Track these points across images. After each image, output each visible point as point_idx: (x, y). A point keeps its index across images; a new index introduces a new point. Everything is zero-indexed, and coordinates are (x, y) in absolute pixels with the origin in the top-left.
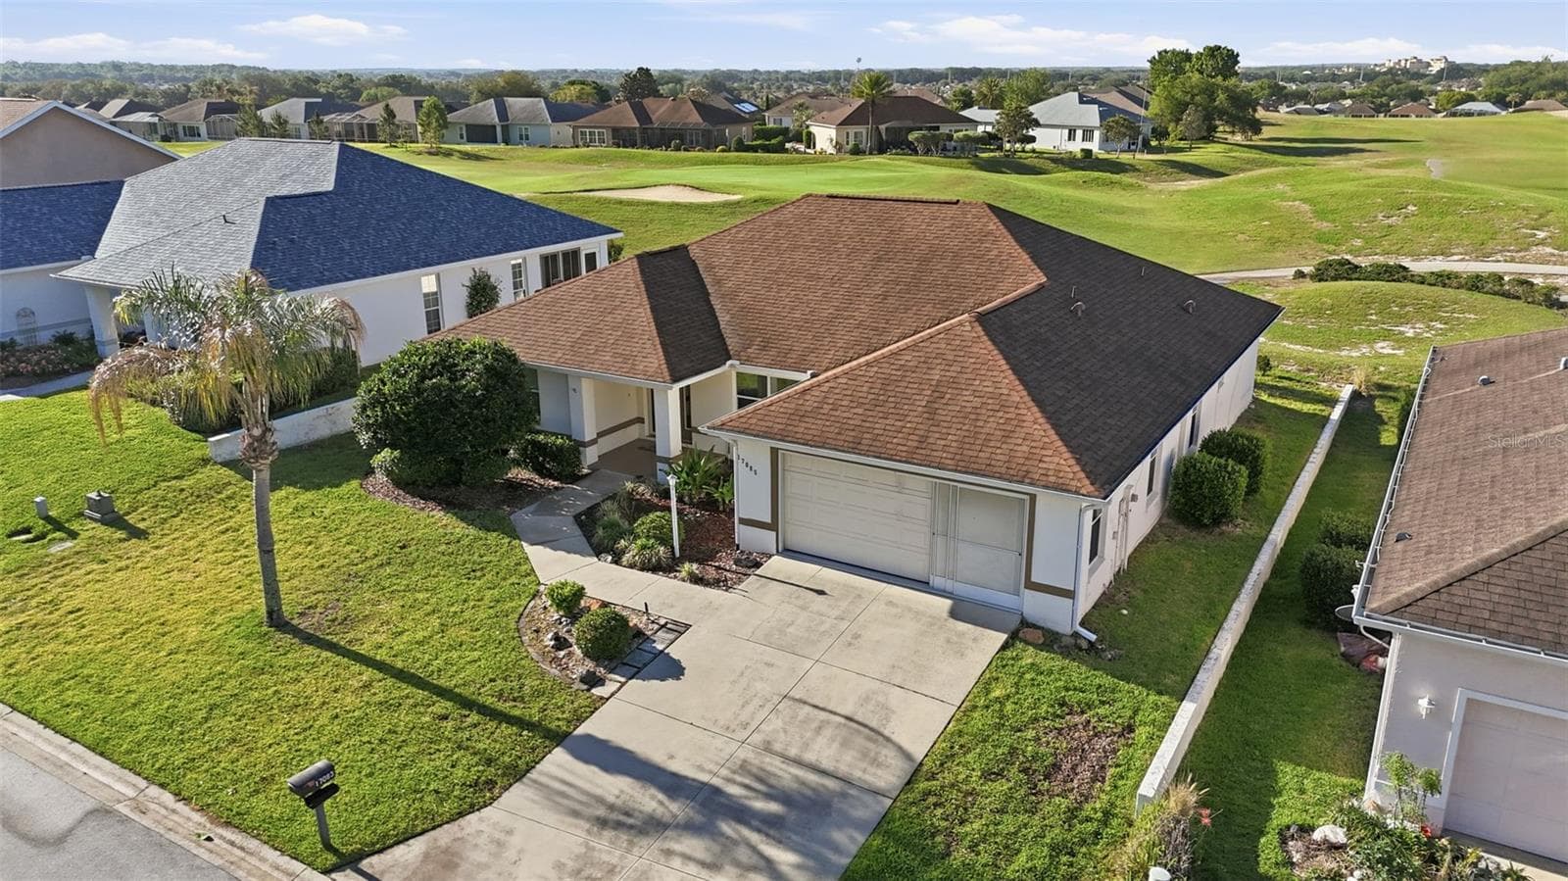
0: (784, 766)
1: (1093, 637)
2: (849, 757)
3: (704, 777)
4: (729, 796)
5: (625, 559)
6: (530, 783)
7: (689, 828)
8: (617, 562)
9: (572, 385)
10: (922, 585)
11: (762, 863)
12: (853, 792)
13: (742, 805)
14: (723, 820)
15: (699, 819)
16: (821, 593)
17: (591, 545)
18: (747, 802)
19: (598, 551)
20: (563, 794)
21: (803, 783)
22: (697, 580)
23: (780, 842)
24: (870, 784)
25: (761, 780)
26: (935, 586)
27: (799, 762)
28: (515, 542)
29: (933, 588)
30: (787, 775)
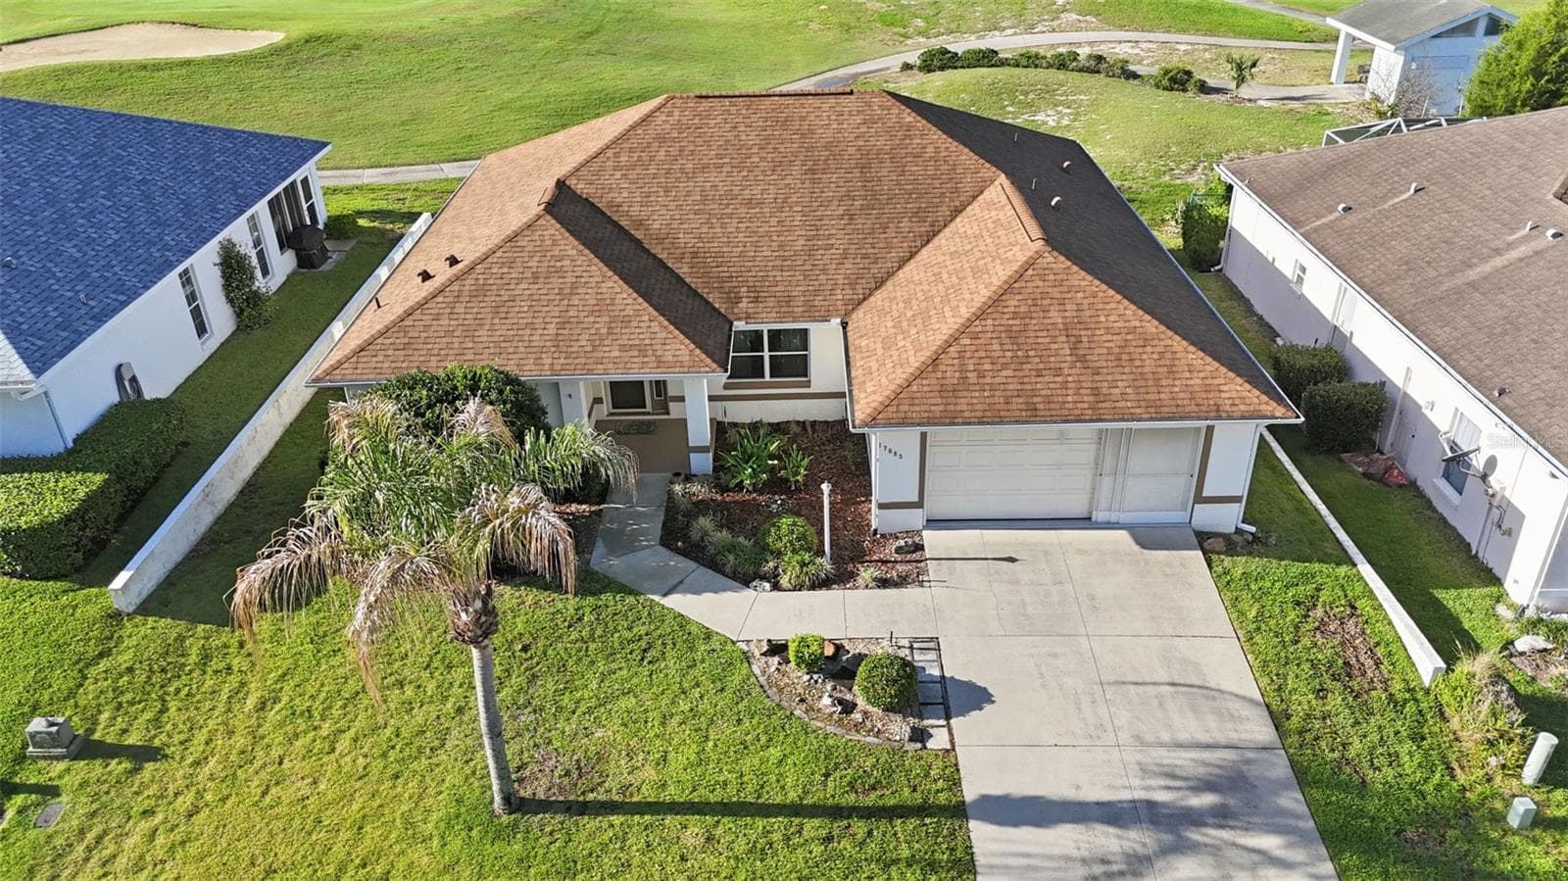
0: (1172, 754)
1: (1253, 529)
2: (1212, 721)
3: (1126, 795)
4: (1164, 805)
5: (784, 581)
6: (987, 870)
7: (1165, 851)
8: (776, 587)
9: (564, 391)
10: (1085, 522)
11: (1256, 857)
12: (1249, 755)
13: (1182, 808)
14: (1185, 830)
15: (1167, 838)
16: (1012, 560)
17: (727, 576)
18: (1183, 803)
19: (745, 580)
20: (1030, 868)
21: (1205, 764)
22: (883, 583)
23: (1247, 829)
24: (1255, 743)
25: (1173, 776)
26: (1099, 520)
27: (1180, 745)
28: (642, 599)
29: (1096, 523)
30: (1185, 760)
